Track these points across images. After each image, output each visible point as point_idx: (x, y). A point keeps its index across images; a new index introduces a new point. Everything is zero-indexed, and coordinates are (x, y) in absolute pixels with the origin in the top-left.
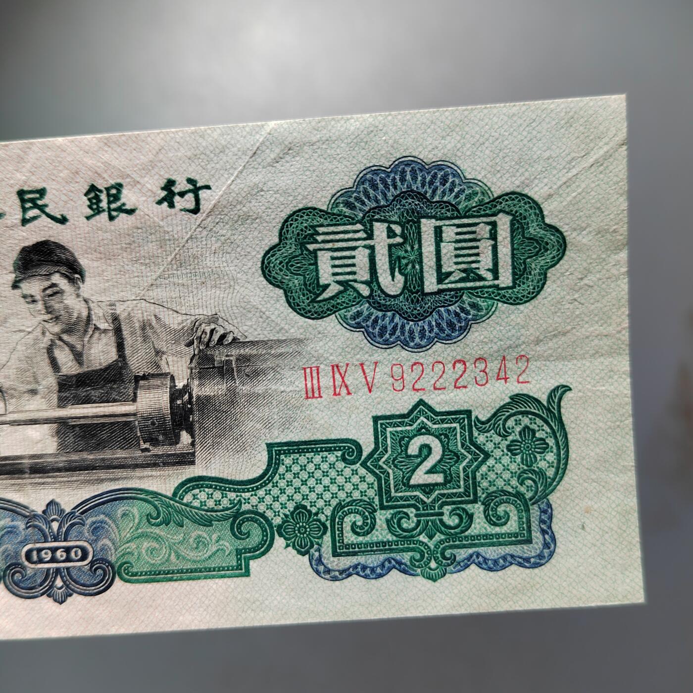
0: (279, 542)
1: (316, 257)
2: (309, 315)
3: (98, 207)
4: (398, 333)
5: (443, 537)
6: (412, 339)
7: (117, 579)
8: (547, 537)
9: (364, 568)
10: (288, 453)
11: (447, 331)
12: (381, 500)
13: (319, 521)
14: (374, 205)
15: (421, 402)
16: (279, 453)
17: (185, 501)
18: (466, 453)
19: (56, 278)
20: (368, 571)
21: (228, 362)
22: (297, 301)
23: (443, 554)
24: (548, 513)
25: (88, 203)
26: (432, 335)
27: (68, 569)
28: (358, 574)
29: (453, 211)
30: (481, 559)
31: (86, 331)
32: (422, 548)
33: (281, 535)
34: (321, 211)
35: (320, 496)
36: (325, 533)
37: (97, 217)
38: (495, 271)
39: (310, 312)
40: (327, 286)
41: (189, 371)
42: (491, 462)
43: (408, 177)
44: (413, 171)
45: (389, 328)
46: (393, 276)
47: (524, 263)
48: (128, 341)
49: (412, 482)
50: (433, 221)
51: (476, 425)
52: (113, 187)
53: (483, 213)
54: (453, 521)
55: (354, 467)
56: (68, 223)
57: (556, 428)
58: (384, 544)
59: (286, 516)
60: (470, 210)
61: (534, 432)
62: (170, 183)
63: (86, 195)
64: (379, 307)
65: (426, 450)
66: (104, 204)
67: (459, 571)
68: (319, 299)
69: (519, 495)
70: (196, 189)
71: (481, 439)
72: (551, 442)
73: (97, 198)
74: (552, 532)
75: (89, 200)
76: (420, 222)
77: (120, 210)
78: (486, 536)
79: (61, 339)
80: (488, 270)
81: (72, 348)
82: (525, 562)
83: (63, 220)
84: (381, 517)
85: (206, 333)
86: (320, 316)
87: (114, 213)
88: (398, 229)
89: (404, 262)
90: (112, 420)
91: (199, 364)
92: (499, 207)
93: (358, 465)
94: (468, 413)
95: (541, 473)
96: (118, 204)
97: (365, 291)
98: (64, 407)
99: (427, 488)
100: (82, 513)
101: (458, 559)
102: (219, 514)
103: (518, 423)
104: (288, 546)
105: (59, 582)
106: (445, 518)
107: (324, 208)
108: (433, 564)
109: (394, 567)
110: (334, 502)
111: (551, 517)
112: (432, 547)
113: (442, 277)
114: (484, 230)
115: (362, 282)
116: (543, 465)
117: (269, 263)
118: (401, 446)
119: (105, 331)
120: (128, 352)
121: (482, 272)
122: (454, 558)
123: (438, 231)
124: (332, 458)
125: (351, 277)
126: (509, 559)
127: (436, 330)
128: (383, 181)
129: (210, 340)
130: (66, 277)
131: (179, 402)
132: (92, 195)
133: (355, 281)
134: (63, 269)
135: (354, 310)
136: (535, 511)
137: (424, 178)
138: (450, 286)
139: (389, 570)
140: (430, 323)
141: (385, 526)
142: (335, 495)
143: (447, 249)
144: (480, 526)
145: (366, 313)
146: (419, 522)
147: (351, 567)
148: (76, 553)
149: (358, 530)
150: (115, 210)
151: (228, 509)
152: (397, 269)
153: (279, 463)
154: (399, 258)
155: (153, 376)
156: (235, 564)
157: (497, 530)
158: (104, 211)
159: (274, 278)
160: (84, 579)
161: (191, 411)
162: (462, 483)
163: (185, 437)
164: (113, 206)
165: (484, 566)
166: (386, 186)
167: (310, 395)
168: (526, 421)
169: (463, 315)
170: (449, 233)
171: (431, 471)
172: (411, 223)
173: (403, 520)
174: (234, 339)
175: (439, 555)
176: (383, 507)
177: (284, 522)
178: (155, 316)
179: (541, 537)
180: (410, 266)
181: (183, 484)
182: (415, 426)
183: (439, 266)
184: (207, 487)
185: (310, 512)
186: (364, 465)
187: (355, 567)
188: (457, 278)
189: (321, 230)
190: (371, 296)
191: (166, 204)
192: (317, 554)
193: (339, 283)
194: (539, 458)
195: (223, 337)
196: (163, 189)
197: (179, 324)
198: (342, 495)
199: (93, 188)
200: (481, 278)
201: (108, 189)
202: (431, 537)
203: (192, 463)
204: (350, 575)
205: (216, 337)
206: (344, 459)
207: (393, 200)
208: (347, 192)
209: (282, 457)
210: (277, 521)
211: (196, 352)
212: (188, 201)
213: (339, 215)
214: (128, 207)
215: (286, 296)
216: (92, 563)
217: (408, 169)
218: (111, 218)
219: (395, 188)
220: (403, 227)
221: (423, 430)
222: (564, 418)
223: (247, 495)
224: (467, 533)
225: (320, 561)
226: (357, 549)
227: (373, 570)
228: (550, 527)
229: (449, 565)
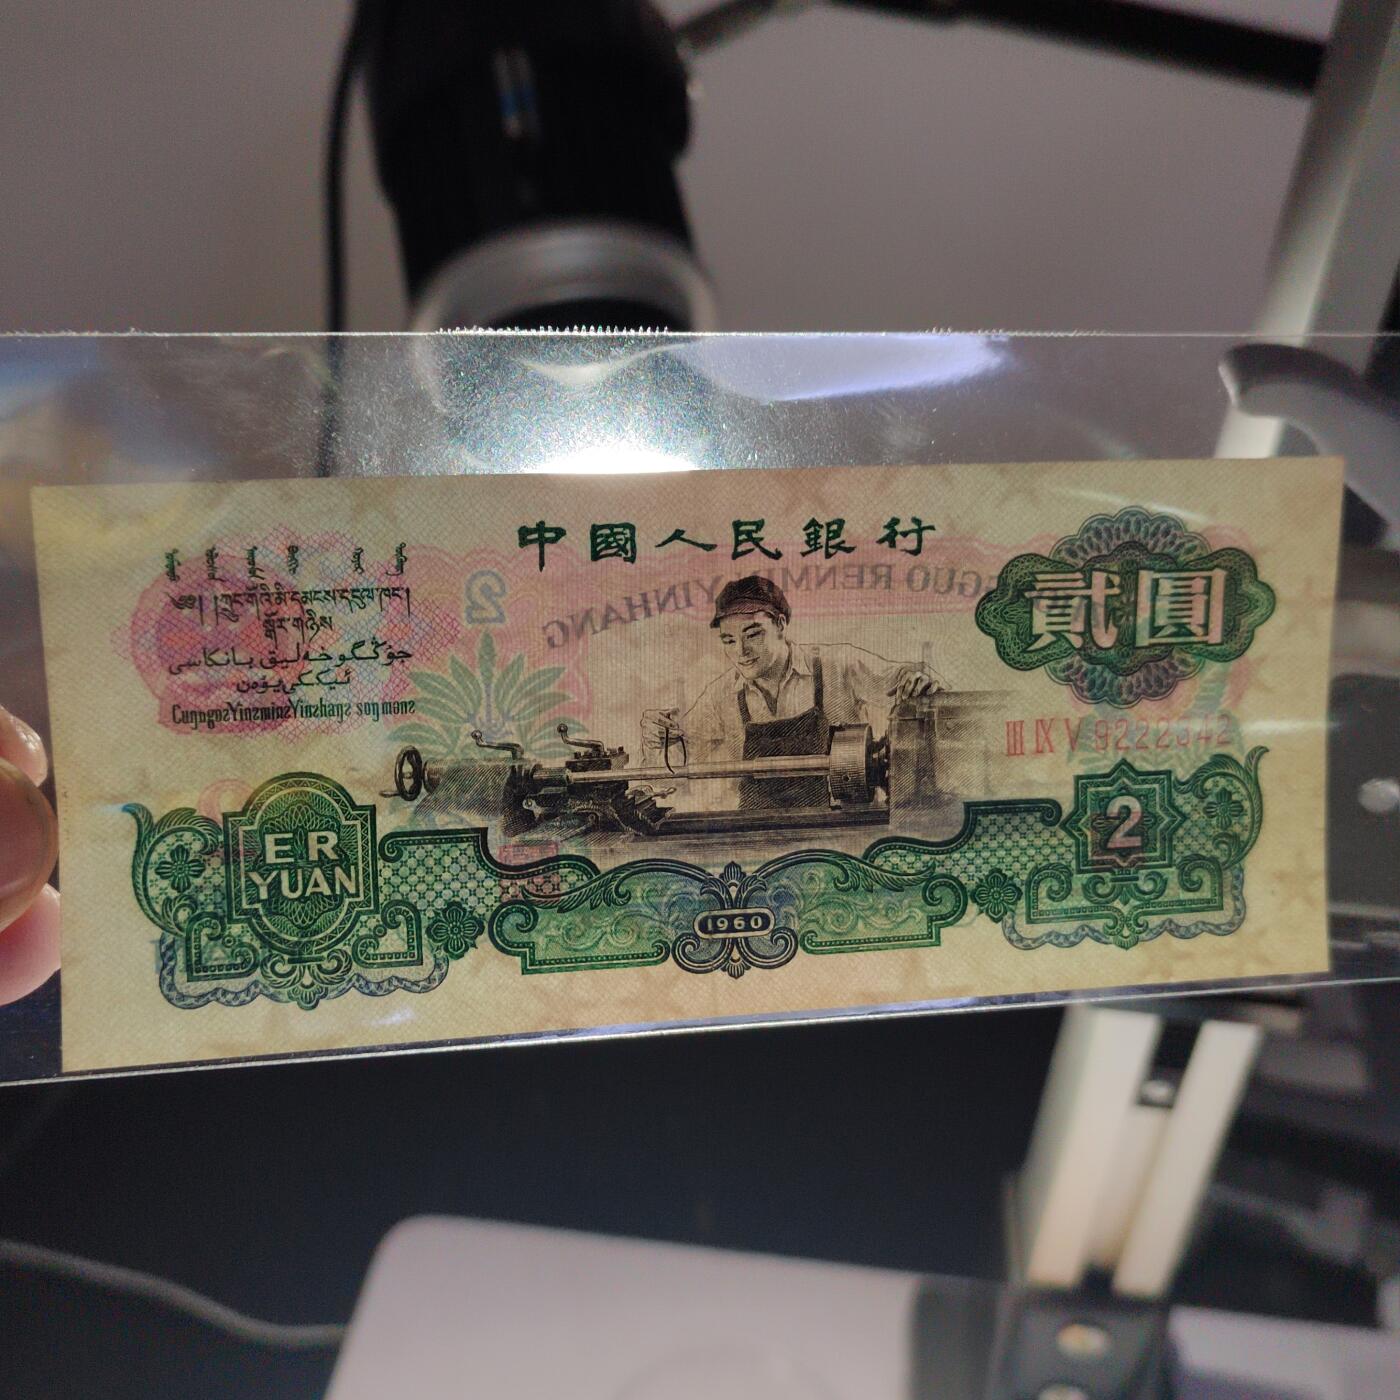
0: (972, 908)
1: (1032, 605)
2: (1018, 665)
3: (816, 543)
4: (1106, 688)
5: (1137, 903)
6: (1120, 694)
7: (800, 949)
8: (1237, 903)
9: (1058, 935)
10: (986, 813)
11: (1155, 688)
12: (1078, 864)
13: (1014, 885)
14: (1095, 554)
15: (1124, 762)
16: (977, 813)
17: (875, 864)
18: (1163, 815)
19: (761, 619)
20: (1061, 939)
21: (930, 714)
22: (1008, 650)
23: (1136, 920)
24: (1239, 879)
25: (805, 538)
26: (1139, 691)
27: (746, 939)
28: (1051, 942)
29: (1170, 563)
30: (1173, 926)
31: (783, 676)
32: (1116, 914)
33: (975, 901)
34: (1043, 557)
35: (1017, 859)
36: (1019, 898)
37: (814, 553)
38: (1206, 626)
39: (1019, 662)
40: (1039, 636)
41: (888, 722)
42: (1188, 824)
43: (1133, 528)
44: (1138, 523)
45: (1098, 682)
46: (1107, 627)
47: (1234, 619)
48: (827, 689)
49: (1110, 845)
50: (1152, 572)
51: (1175, 786)
52: (834, 523)
53: (1199, 567)
54: (1148, 886)
55: (1052, 829)
56: (781, 559)
57: (1251, 791)
58: (1079, 910)
59: (981, 880)
60: (1187, 563)
61: (1230, 794)
62: (895, 521)
63: (805, 529)
64: (1090, 660)
65: (1127, 810)
66: (822, 540)
67: (1151, 939)
68: (1032, 648)
69: (1214, 860)
70: (920, 529)
71: (1179, 800)
72: (1247, 804)
73: (816, 533)
74: (1243, 899)
75: (808, 535)
76: (1137, 574)
77: (838, 547)
78: (1181, 902)
79: (755, 683)
80: (1200, 625)
81: (767, 694)
82: (1217, 930)
83: (777, 556)
84: (1079, 880)
85: (910, 683)
86: (1028, 667)
87: (832, 551)
88: (1116, 580)
89: (1119, 613)
90: (803, 774)
91: (899, 715)
92: (1215, 563)
93: (1057, 826)
94: (1168, 773)
95: (1236, 837)
96: (837, 540)
97: (1077, 642)
98: (751, 758)
99: (1124, 852)
100: (764, 877)
101: (1150, 926)
102: (910, 877)
103: (1216, 784)
104: (981, 912)
105: (736, 955)
106: (1140, 883)
107: (1046, 555)
108: (1126, 932)
109: (1087, 935)
110: (1031, 865)
111: (1242, 883)
112: (1126, 914)
113: (1155, 630)
114: (1199, 585)
115: (1076, 633)
116: (1237, 829)
117: (984, 609)
118: (1100, 807)
119: (803, 677)
120: (826, 700)
121: (1194, 628)
122: (1145, 927)
123: (1156, 584)
124: (1030, 819)
125: (1065, 627)
126: (1200, 926)
127: (1143, 685)
128: (1108, 530)
129: (913, 690)
130: (771, 616)
131: (875, 756)
132: (812, 530)
133: (1069, 631)
134: (769, 608)
135: (1065, 662)
136: (1228, 875)
137: (1147, 529)
138: (1164, 640)
139: (1083, 937)
140: (1138, 679)
141: (1080, 891)
142: (1032, 859)
143: (1163, 605)
144: (1174, 892)
145: (1076, 665)
146: (1114, 887)
147: (1044, 935)
148: (756, 921)
149: (1053, 895)
150: (833, 547)
151: (921, 872)
152: (1111, 621)
153: (976, 823)
154: (1115, 610)
155: (850, 727)
156: (925, 933)
157: (1191, 895)
158: (821, 547)
159: (987, 625)
160: (763, 950)
161: (887, 766)
162: (1158, 845)
163: (881, 795)
164: (832, 543)
165: (1176, 933)
166: (1110, 536)
167: (1012, 751)
168: (1222, 782)
169: (1171, 671)
170: (1166, 587)
171: (1129, 834)
172: (1130, 575)
173: (1099, 885)
174: (939, 690)
175: (1132, 922)
176: (1080, 872)
177: (978, 886)
178: (860, 662)
179: (1232, 903)
180: (1124, 619)
181: (873, 846)
182: (1116, 786)
183: (1153, 619)
184: (900, 848)
185: (1005, 876)
186: (1063, 827)
187: (1049, 934)
188: (1168, 632)
189: (1040, 577)
190: (1083, 648)
191: (886, 544)
192: (1010, 921)
193: (1053, 633)
194: (1233, 821)
195: (928, 686)
196: (885, 527)
197: (884, 671)
198: (1039, 858)
199: (813, 523)
200: (1192, 634)
201: (829, 525)
202: (1126, 903)
203: (887, 822)
204: (1043, 943)
205: (920, 688)
206: (1043, 820)
207: (1115, 550)
208: (1072, 540)
209: (980, 818)
210: (971, 885)
211: (898, 703)
212: (911, 542)
213: (1060, 563)
214: (847, 545)
215: (997, 644)
216: (774, 932)
217: (1133, 519)
218: (828, 555)
219: (1118, 538)
220: (1123, 578)
221: (1125, 791)
222: (1260, 781)
223: (942, 857)
224: (1160, 899)
225: (1013, 928)
226: (1051, 916)
227: (1066, 937)
228: (1241, 893)
229: (1140, 933)
